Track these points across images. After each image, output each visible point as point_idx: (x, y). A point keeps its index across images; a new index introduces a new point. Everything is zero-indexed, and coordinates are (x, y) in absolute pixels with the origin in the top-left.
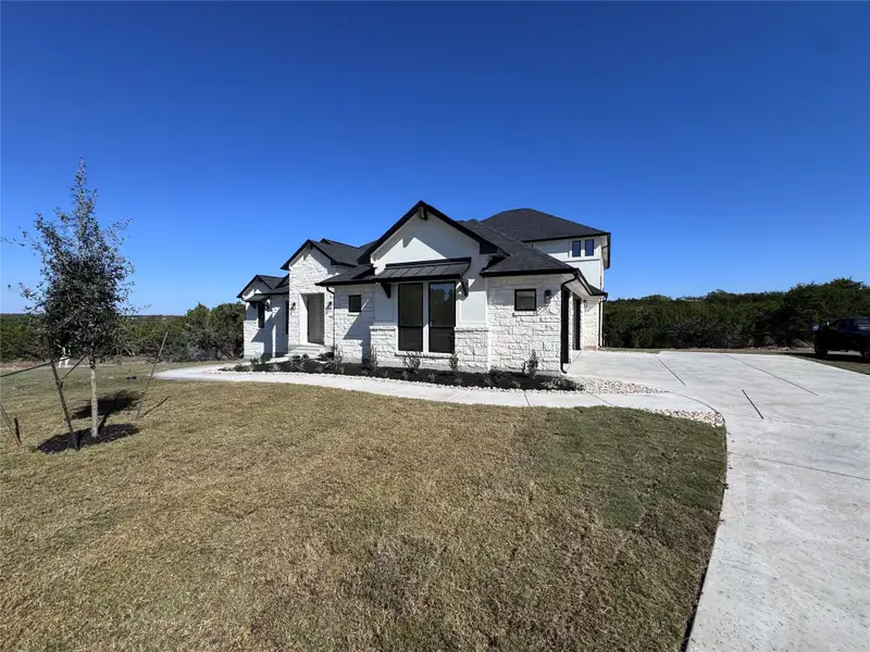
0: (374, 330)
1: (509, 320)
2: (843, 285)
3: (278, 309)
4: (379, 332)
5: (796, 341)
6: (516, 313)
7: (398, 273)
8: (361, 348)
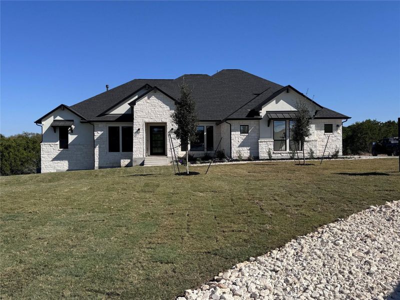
0: (261, 142)
1: (323, 136)
2: (368, 121)
3: (100, 133)
4: (263, 143)
5: (359, 152)
6: (326, 133)
7: (274, 116)
8: (249, 151)
